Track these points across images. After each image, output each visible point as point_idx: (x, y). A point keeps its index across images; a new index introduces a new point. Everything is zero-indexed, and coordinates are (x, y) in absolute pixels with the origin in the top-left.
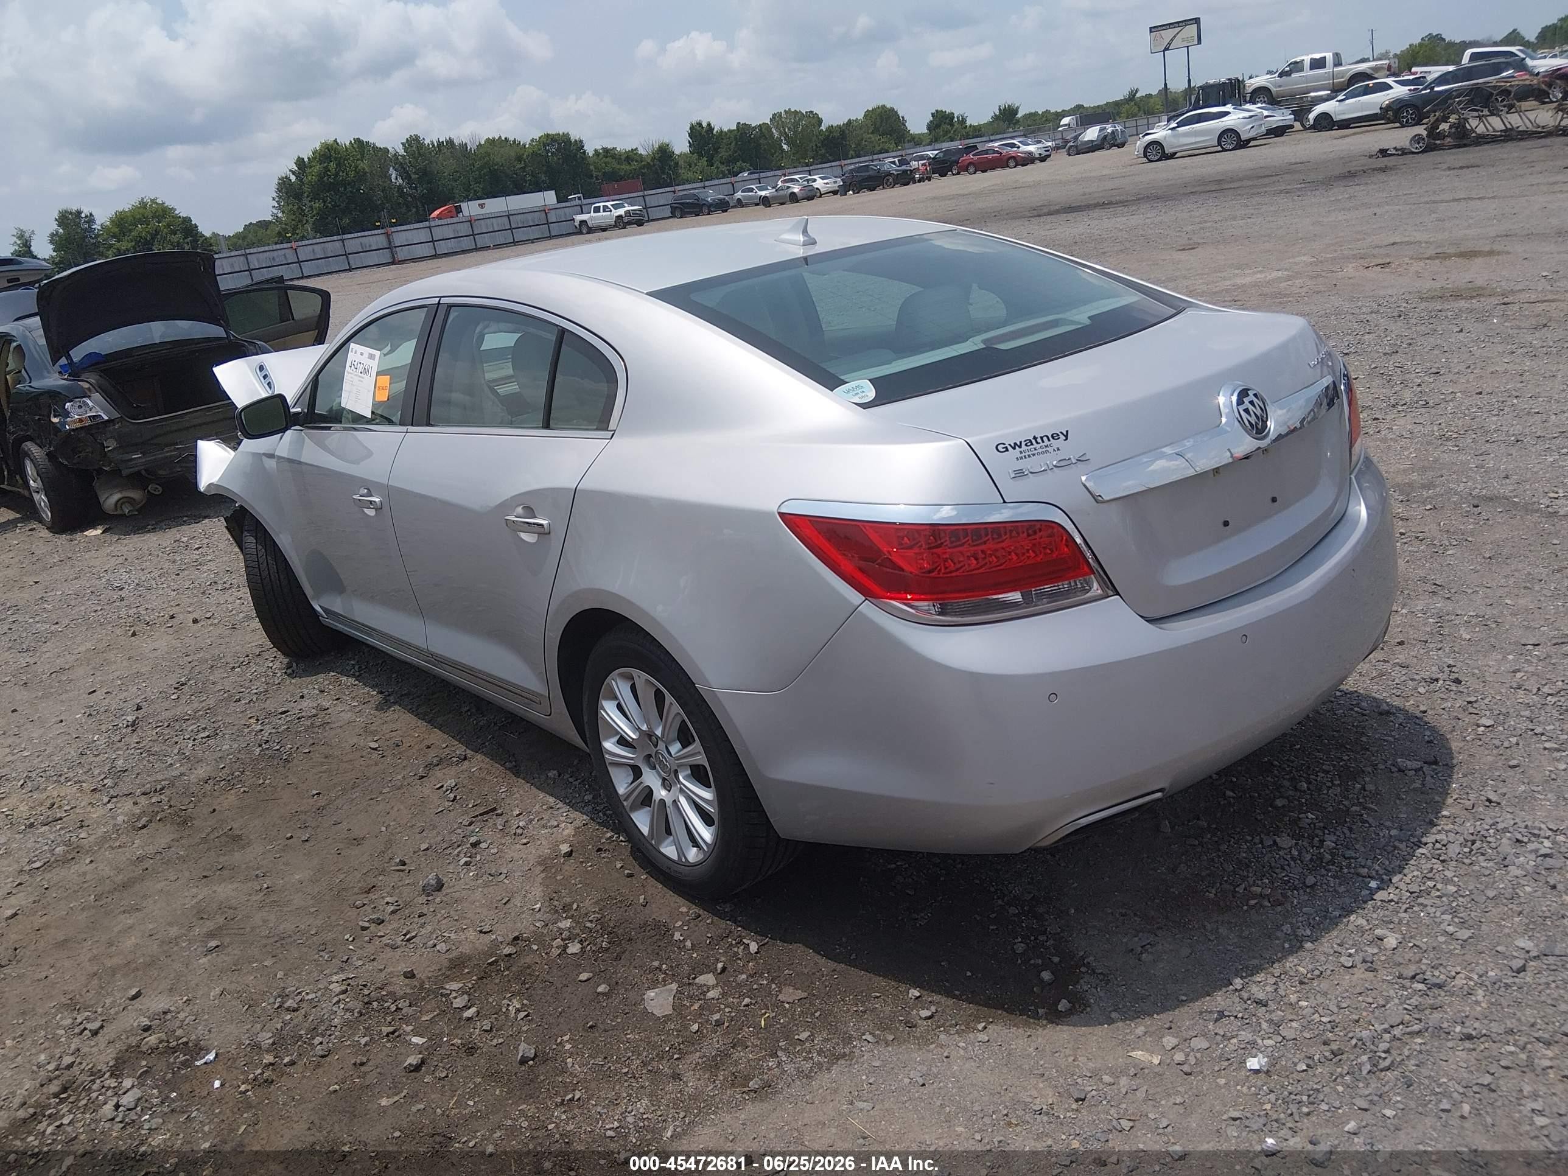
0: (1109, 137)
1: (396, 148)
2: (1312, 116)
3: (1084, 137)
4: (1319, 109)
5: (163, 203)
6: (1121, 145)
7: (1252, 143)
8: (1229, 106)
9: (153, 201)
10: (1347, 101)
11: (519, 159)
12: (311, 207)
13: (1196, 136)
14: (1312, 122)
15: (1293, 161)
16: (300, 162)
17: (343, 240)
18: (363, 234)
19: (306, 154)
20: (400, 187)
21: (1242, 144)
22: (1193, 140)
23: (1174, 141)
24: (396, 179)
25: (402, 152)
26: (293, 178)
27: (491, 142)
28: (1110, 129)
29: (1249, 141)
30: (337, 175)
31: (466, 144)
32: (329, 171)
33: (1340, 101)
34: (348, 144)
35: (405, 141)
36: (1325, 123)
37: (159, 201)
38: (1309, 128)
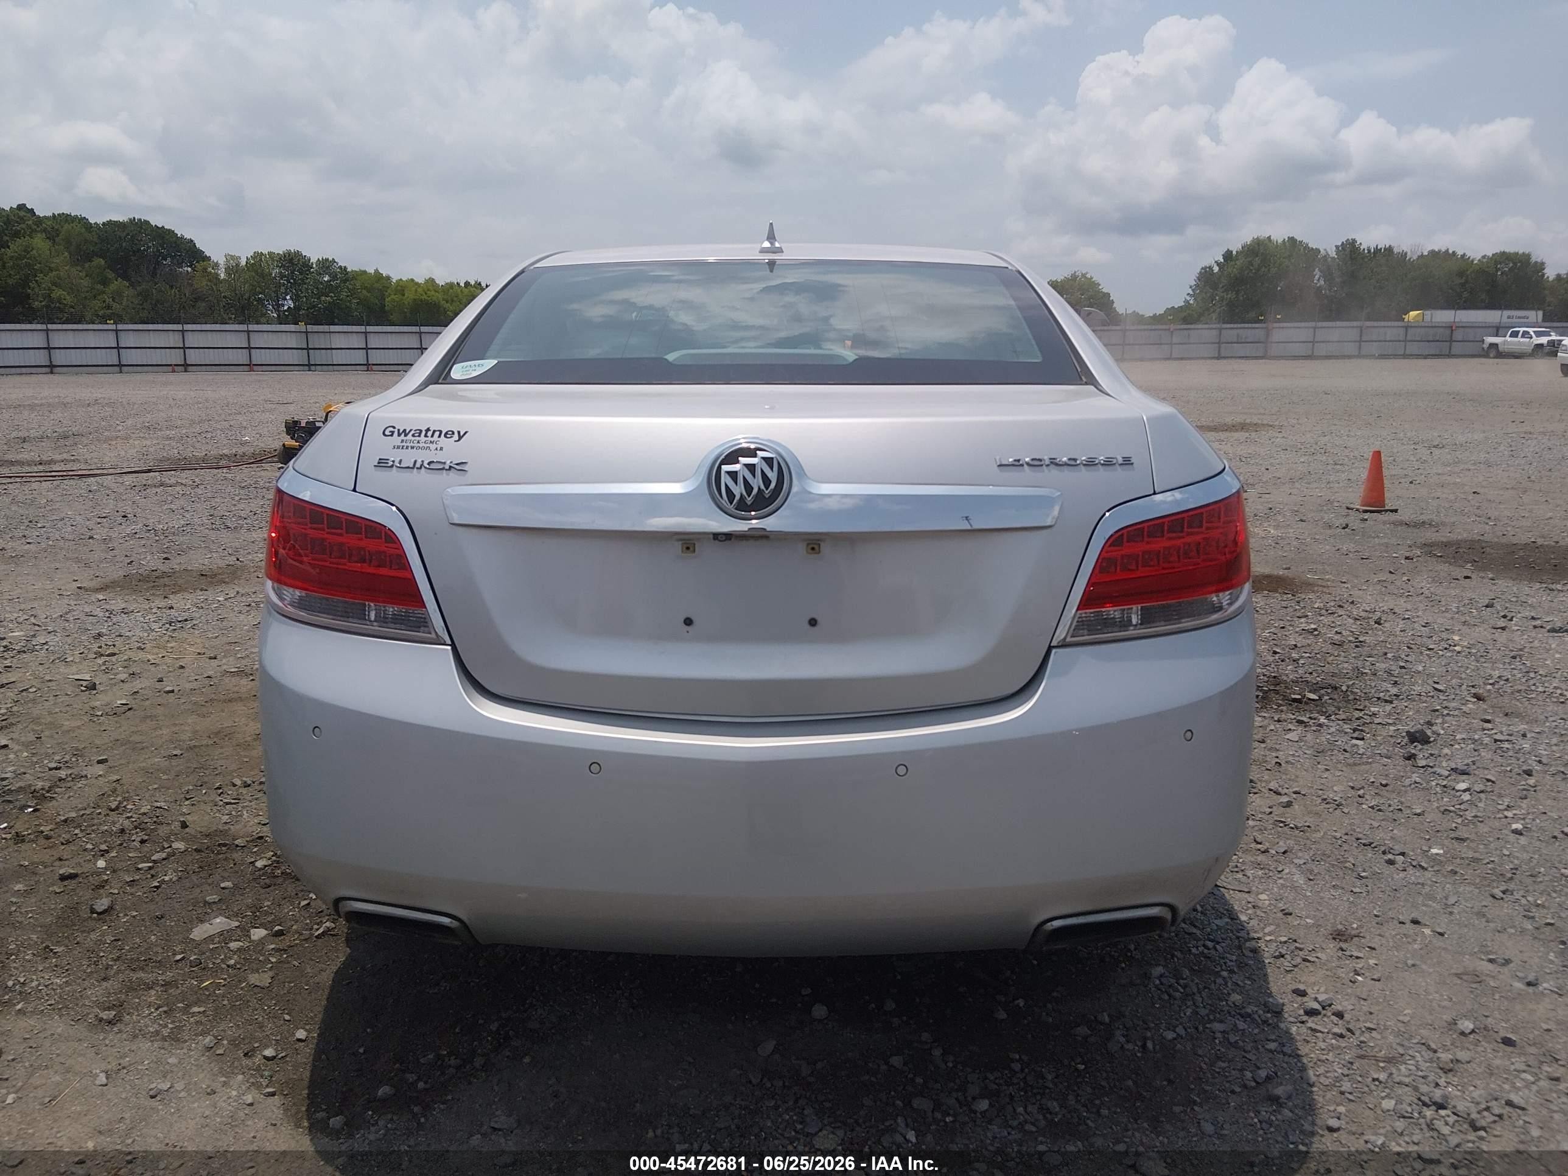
1: (1328, 250)
5: (1092, 278)
9: (1084, 275)
11: (1461, 274)
12: (1223, 297)
16: (1228, 255)
17: (1220, 329)
18: (1242, 325)
19: (1235, 248)
20: (1319, 289)
24: (1318, 280)
25: (1333, 254)
26: (1216, 269)
27: (1434, 254)
30: (1258, 270)
31: (1406, 254)
32: (1252, 265)
34: (1280, 241)
35: (1340, 244)
37: (1088, 276)
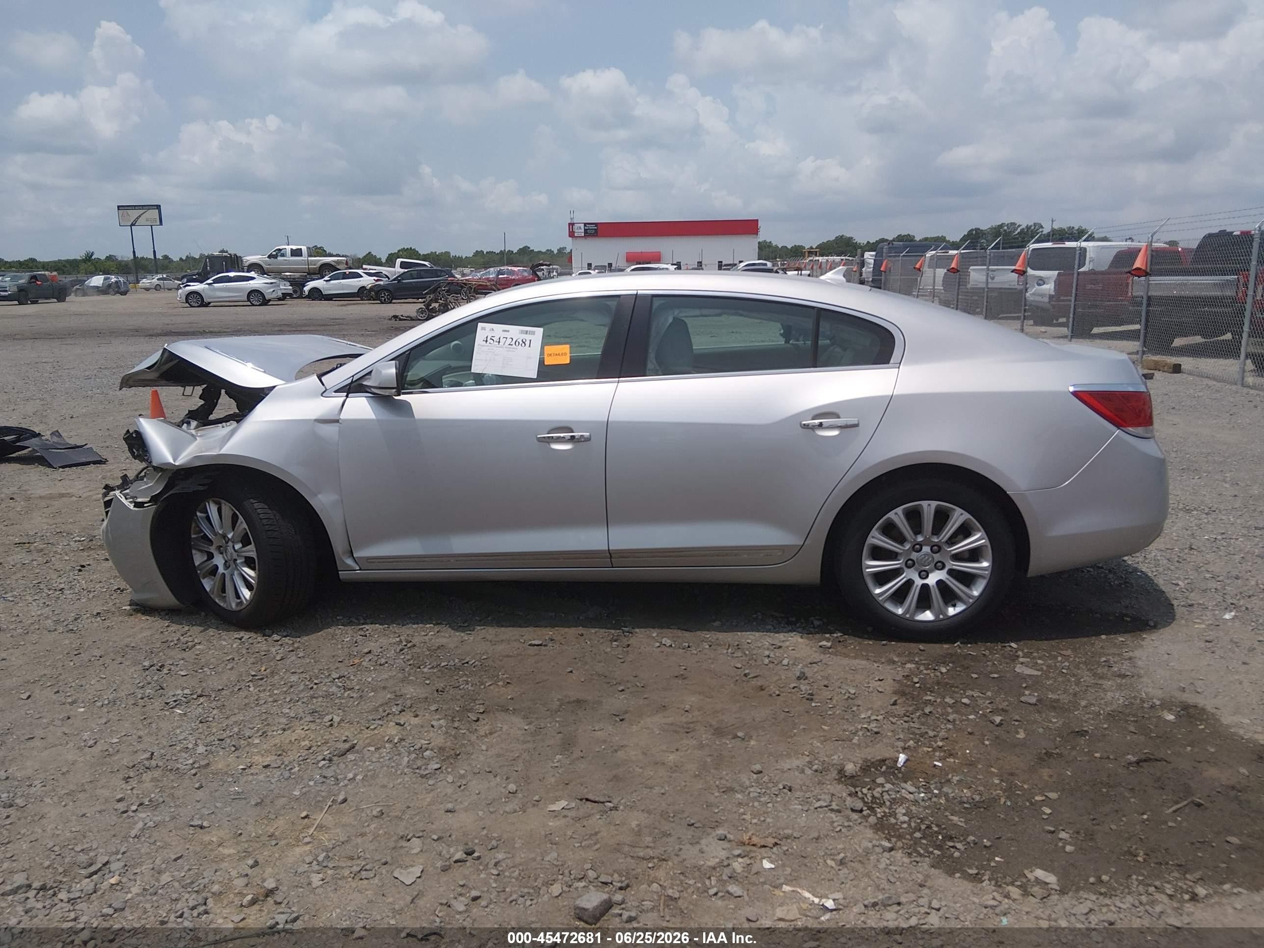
0: (113, 285)
2: (306, 289)
3: (90, 283)
4: (311, 285)
6: (124, 293)
7: (271, 303)
8: (253, 273)
10: (332, 282)
13: (229, 292)
14: (307, 293)
15: (331, 317)
21: (265, 302)
22: (227, 294)
23: (211, 293)
28: (113, 279)
29: (270, 300)
33: (327, 281)
36: (316, 295)
38: (304, 298)
